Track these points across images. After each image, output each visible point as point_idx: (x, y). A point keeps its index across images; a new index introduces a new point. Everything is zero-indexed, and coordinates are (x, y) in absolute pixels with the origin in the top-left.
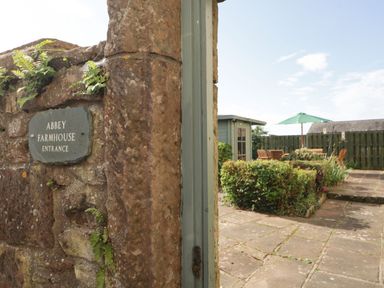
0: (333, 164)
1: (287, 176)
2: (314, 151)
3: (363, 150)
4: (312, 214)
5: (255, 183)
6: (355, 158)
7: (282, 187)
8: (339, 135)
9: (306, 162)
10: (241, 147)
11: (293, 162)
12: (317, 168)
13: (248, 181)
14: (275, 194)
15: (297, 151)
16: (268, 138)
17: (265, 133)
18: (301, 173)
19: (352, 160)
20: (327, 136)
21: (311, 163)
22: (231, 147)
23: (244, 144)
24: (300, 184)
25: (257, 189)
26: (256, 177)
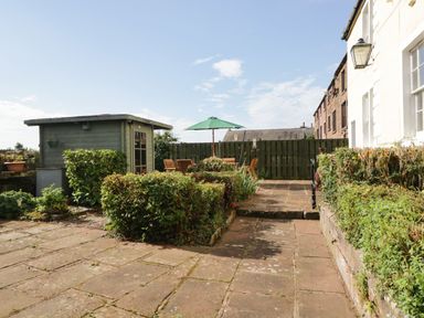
0: (244, 175)
1: (187, 192)
2: (225, 161)
3: (273, 159)
4: (218, 239)
5: (145, 205)
6: (266, 168)
7: (181, 208)
8: (251, 143)
9: (213, 174)
10: (140, 157)
11: (199, 174)
12: (226, 180)
13: (136, 202)
14: (171, 217)
15: (205, 161)
16: (178, 145)
17: (175, 140)
18: (206, 187)
19: (263, 170)
20: (239, 144)
21: (220, 174)
22: (125, 157)
23: (144, 152)
24: (204, 203)
25: (148, 212)
26: (147, 196)
